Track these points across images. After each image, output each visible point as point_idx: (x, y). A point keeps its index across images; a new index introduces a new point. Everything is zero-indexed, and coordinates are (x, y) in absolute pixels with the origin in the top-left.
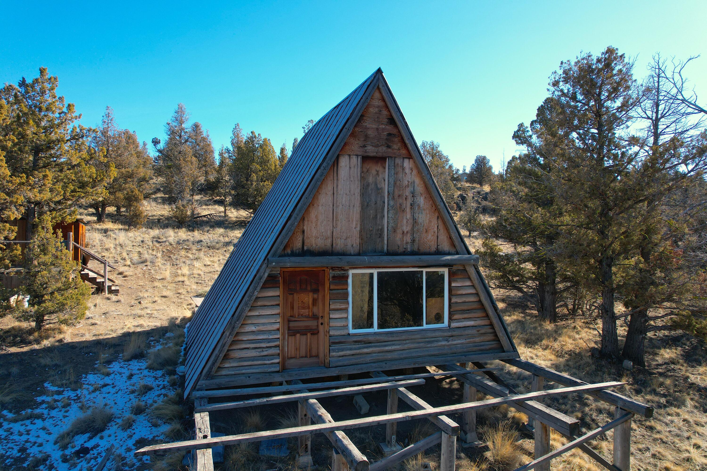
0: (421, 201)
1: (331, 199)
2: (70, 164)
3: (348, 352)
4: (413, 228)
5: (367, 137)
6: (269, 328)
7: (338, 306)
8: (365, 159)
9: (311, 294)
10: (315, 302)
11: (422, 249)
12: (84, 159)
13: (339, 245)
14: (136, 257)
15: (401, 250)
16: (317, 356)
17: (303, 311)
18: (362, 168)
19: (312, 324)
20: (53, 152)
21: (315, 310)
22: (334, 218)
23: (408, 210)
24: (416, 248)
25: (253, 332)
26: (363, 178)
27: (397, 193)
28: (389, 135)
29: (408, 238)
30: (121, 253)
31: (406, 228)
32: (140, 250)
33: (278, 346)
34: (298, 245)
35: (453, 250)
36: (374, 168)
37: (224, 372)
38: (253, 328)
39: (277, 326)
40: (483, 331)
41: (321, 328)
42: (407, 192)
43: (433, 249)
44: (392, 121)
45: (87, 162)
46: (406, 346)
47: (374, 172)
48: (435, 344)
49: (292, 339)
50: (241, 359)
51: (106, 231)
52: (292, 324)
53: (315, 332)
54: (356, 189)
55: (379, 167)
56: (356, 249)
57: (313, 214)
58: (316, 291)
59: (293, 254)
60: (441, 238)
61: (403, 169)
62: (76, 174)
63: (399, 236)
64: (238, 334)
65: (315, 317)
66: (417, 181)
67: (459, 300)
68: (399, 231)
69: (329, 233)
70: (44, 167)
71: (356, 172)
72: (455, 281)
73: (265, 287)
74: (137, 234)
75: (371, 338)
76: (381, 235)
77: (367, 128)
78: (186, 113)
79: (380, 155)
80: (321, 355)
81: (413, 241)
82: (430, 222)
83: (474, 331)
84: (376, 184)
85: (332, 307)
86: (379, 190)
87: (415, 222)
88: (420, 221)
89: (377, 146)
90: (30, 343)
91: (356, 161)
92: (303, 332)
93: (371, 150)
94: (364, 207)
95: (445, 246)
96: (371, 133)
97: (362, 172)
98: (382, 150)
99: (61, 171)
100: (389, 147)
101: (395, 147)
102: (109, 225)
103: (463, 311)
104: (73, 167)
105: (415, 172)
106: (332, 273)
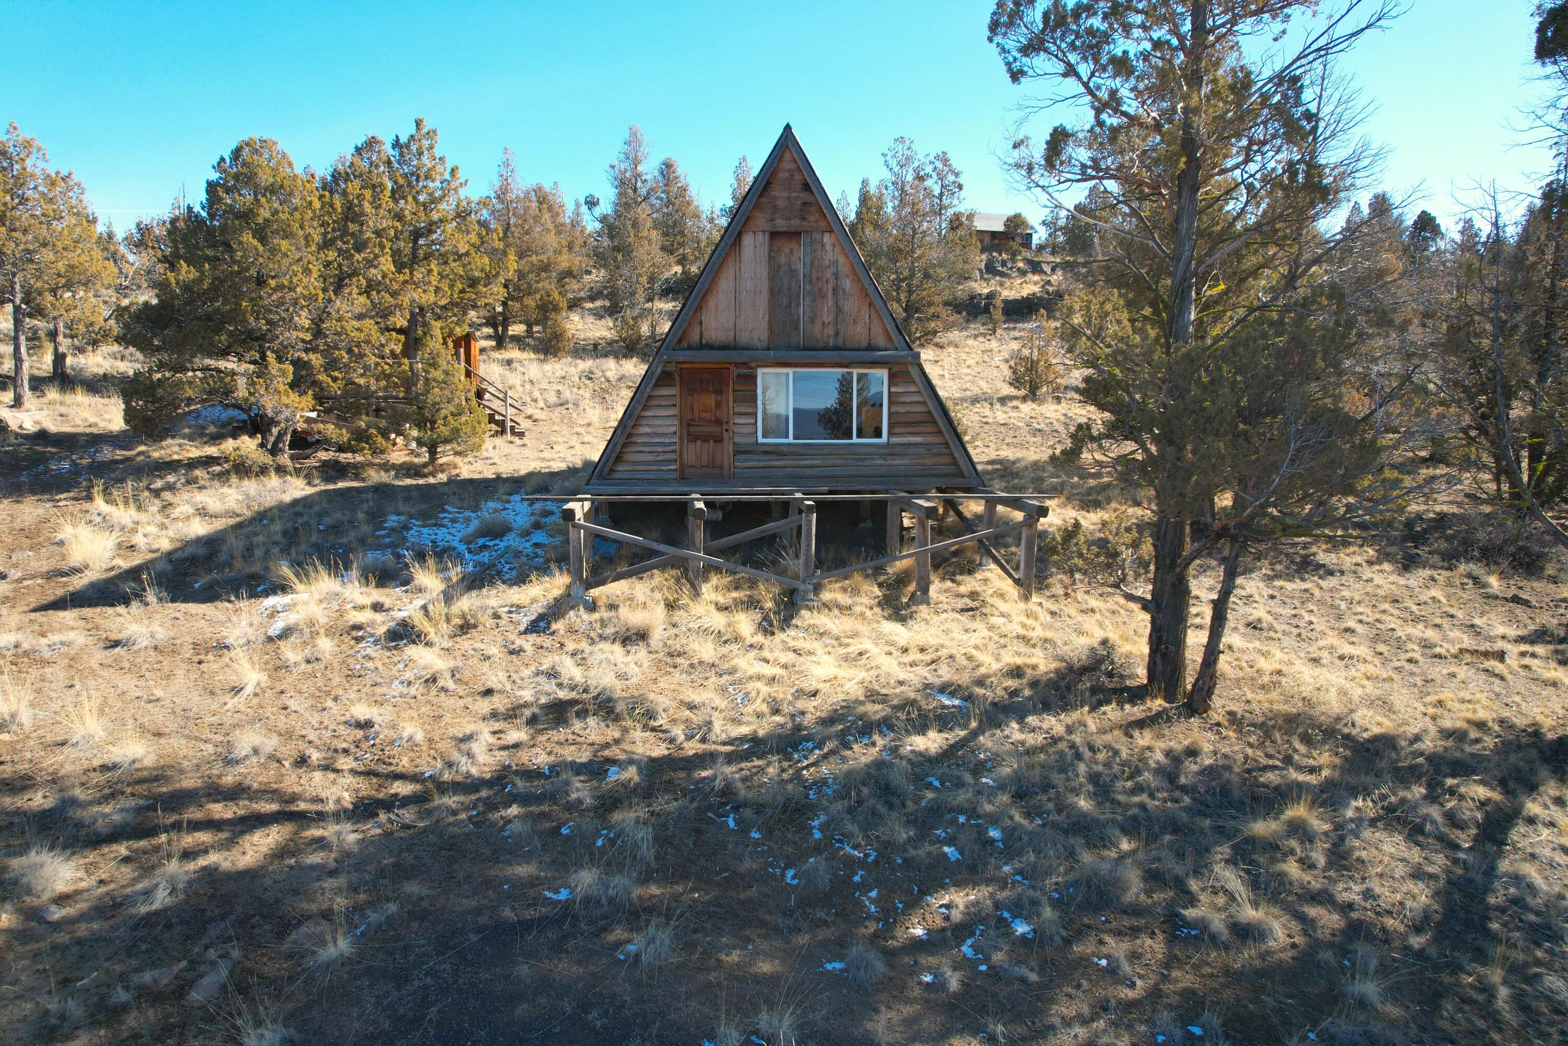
0: (847, 284)
1: (732, 284)
2: (456, 253)
3: (756, 464)
4: (836, 319)
5: (775, 209)
6: (665, 430)
7: (743, 409)
8: (774, 235)
9: (713, 396)
10: (718, 405)
11: (848, 343)
12: (473, 245)
13: (744, 338)
14: (553, 398)
15: (821, 345)
16: (721, 467)
17: (704, 415)
18: (771, 246)
19: (715, 430)
20: (434, 236)
21: (718, 413)
22: (737, 307)
23: (830, 295)
24: (840, 343)
25: (648, 434)
26: (771, 258)
27: (814, 276)
28: (805, 204)
29: (830, 331)
30: (531, 393)
31: (827, 317)
32: (560, 387)
33: (674, 451)
34: (695, 337)
35: (889, 346)
36: (787, 246)
37: (617, 475)
38: (648, 430)
39: (673, 429)
40: (935, 451)
41: (725, 435)
42: (829, 274)
43: (864, 344)
44: (806, 187)
45: (477, 249)
46: (829, 462)
47: (786, 250)
48: (868, 463)
49: (692, 446)
50: (636, 463)
51: (509, 362)
52: (692, 429)
53: (718, 440)
54: (763, 271)
55: (793, 245)
56: (765, 344)
57: (712, 302)
58: (719, 392)
59: (690, 348)
60: (874, 330)
61: (823, 246)
62: (464, 266)
63: (818, 328)
64: (630, 435)
65: (718, 422)
66: (841, 260)
67: (901, 409)
68: (818, 322)
69: (731, 324)
70: (426, 258)
71: (764, 251)
72: (895, 385)
73: (657, 385)
74: (558, 366)
75: (784, 449)
76: (796, 327)
77: (775, 198)
78: (644, 144)
79: (793, 229)
80: (726, 466)
81: (837, 334)
82: (859, 310)
83: (922, 451)
84: (789, 265)
85: (737, 410)
86: (793, 273)
87: (839, 310)
88: (846, 309)
89: (788, 219)
90: (425, 476)
91: (762, 239)
92: (705, 438)
93: (781, 224)
94: (774, 292)
95: (881, 341)
96: (781, 203)
97: (770, 251)
98: (795, 223)
99: (446, 263)
100: (803, 219)
101: (812, 218)
102: (514, 353)
103: (908, 424)
104: (460, 257)
105: (838, 249)
106: (735, 371)
